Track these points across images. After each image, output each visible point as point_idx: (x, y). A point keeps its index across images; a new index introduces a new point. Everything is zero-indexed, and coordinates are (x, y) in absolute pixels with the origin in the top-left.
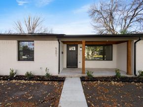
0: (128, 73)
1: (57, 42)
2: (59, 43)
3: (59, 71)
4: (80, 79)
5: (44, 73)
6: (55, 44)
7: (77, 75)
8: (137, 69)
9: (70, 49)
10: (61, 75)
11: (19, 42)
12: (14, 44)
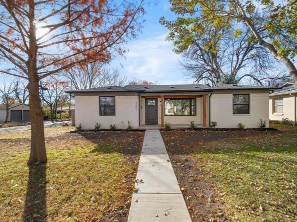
0: (204, 125)
1: (138, 97)
2: (139, 98)
3: (140, 125)
4: (159, 131)
5: (126, 127)
6: (135, 99)
7: (156, 128)
8: (211, 121)
9: (149, 104)
10: (142, 128)
11: (100, 97)
12: (95, 100)
